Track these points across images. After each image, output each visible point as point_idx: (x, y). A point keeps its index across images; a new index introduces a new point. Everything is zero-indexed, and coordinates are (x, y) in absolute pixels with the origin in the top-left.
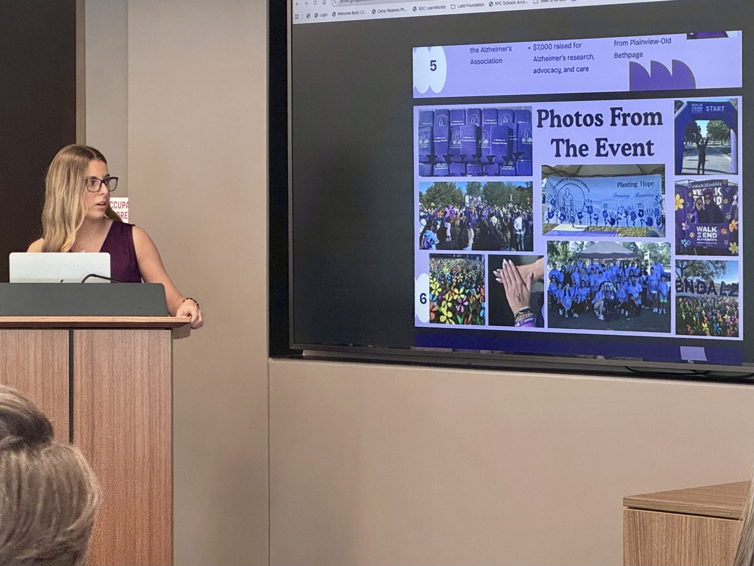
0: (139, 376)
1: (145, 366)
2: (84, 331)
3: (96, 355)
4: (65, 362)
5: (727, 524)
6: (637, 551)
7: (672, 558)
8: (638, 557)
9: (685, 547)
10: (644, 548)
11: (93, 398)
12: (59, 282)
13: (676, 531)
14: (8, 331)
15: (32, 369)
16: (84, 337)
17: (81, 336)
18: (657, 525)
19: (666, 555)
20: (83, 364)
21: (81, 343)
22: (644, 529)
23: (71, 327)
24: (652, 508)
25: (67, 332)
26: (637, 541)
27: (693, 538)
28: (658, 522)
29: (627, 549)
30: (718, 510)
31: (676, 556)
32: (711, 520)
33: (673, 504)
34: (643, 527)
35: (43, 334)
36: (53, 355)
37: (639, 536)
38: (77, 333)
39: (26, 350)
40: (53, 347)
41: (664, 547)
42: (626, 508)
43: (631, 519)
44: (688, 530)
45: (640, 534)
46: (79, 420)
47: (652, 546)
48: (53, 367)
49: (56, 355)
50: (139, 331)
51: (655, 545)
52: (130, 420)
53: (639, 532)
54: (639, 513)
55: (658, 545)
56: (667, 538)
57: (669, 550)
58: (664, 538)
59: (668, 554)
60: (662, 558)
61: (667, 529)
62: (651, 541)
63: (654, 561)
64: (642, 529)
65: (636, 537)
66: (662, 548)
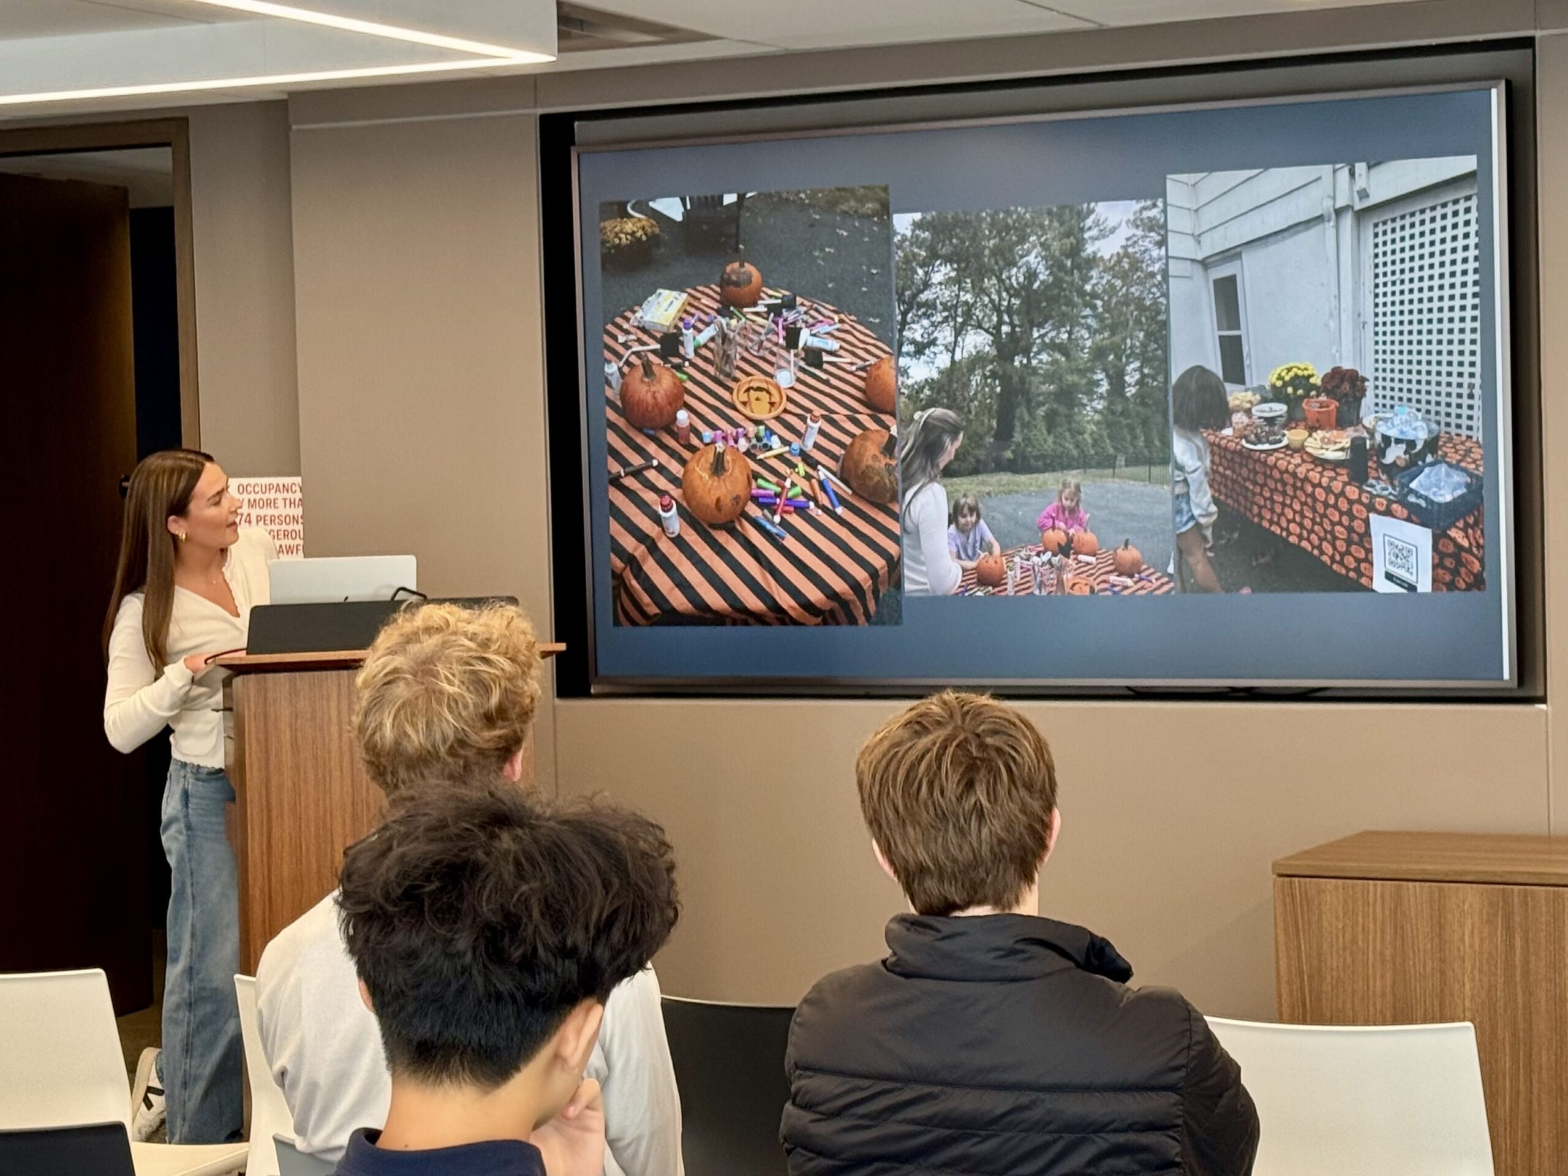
5: (1440, 889)
6: (1297, 934)
7: (1354, 941)
8: (1298, 941)
9: (1375, 925)
10: (1309, 929)
12: (342, 600)
13: (1360, 903)
14: (297, 674)
18: (1328, 898)
19: (1344, 936)
22: (1308, 904)
24: (1319, 874)
26: (1296, 922)
27: (1387, 912)
28: (1330, 893)
29: (1280, 931)
30: (1423, 871)
31: (1360, 937)
32: (1415, 887)
33: (1352, 866)
34: (1307, 900)
37: (1299, 913)
41: (1340, 926)
42: (1275, 876)
43: (1286, 891)
44: (1379, 900)
47: (1322, 926)
51: (1325, 924)
53: (1299, 909)
54: (1299, 882)
55: (1330, 924)
56: (1345, 914)
57: (1349, 930)
58: (1341, 914)
59: (1347, 935)
60: (1337, 941)
61: (1345, 901)
62: (1320, 918)
63: (1325, 946)
64: (1304, 903)
65: (1296, 915)
66: (1337, 928)
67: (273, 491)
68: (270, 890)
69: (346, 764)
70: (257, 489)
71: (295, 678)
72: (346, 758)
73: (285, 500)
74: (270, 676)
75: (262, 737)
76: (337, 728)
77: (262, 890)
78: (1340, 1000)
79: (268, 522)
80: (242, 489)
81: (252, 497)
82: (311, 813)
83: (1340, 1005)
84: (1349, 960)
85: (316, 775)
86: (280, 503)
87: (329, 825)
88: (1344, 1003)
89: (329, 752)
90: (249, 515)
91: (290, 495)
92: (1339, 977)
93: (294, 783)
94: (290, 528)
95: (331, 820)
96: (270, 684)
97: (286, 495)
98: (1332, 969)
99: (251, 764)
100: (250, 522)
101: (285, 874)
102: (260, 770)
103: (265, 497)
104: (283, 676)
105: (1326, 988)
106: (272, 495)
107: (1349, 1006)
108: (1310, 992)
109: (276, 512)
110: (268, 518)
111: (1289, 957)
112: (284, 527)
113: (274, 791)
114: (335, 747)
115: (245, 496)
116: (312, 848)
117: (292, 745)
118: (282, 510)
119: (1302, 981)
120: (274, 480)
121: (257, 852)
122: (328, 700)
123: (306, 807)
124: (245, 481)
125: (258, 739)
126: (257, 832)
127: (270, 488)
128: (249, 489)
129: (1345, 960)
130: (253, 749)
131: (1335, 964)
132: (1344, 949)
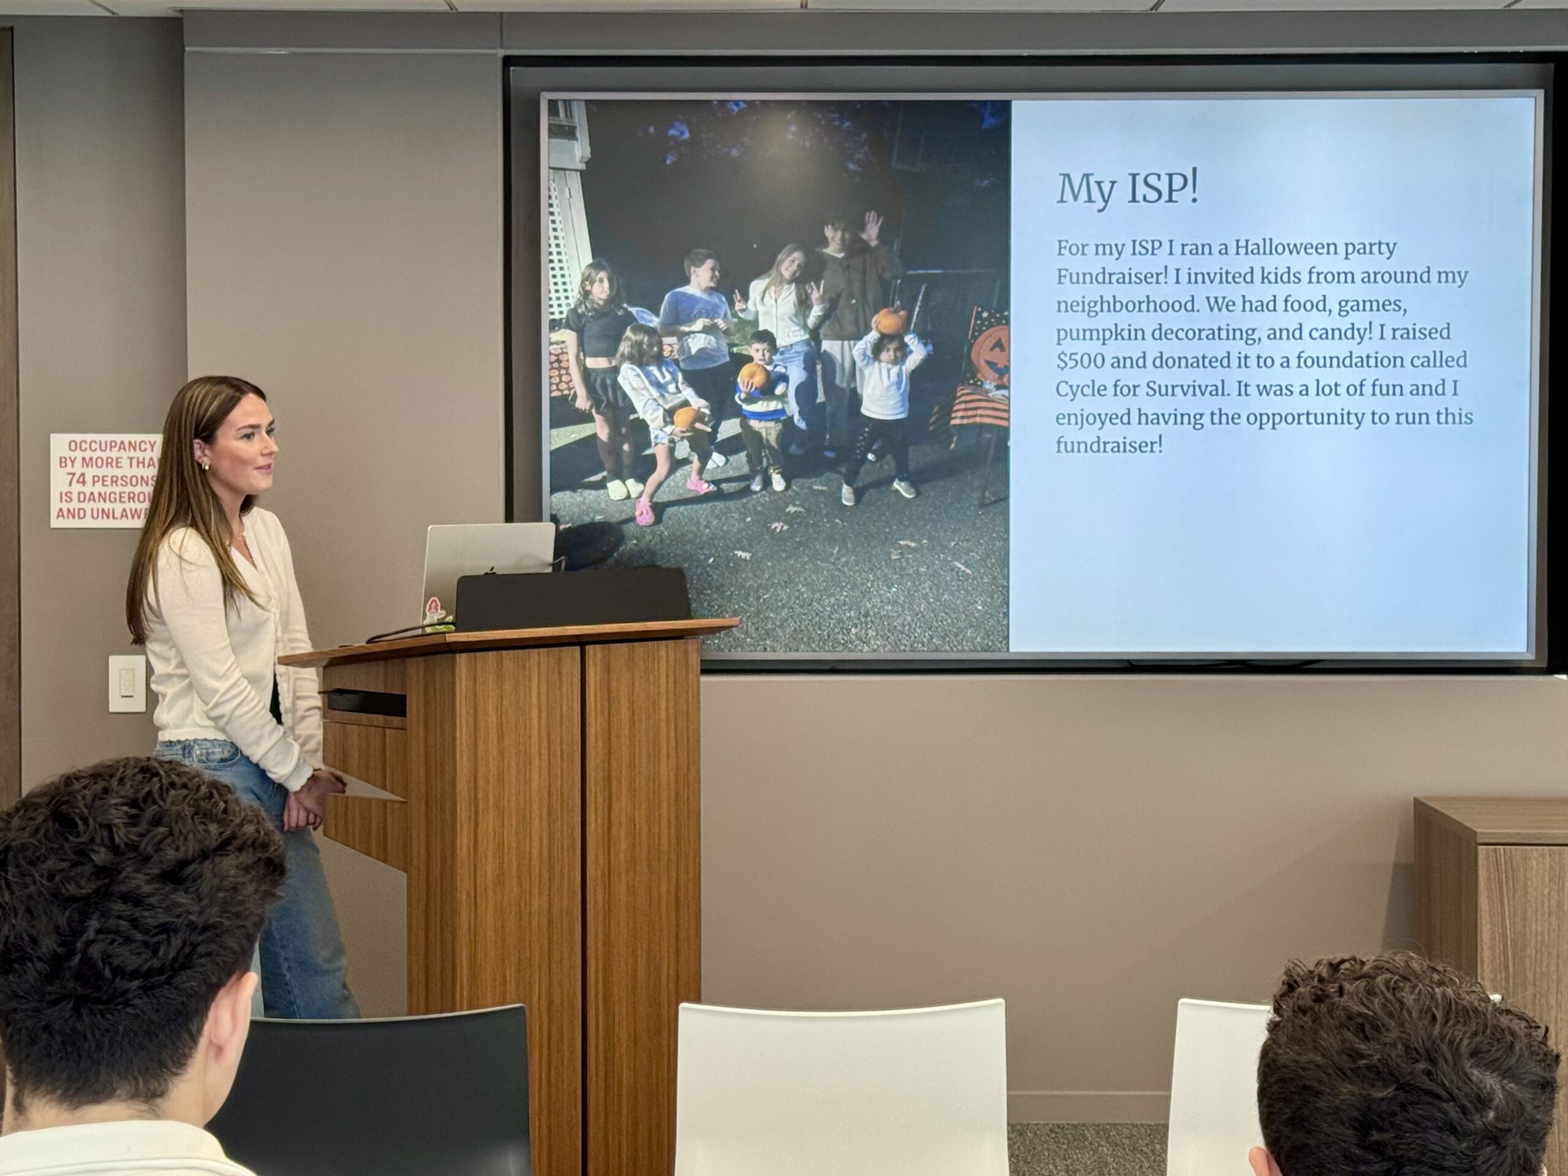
0: (664, 713)
1: (671, 696)
2: (598, 646)
3: (614, 685)
4: (575, 697)
6: (1502, 902)
8: (1503, 907)
10: (1514, 896)
11: (610, 752)
14: (504, 652)
15: (535, 713)
16: (599, 656)
17: (595, 654)
18: (1534, 864)
19: (1549, 901)
20: (599, 699)
21: (596, 666)
22: (1513, 872)
23: (582, 642)
24: (1526, 840)
25: (578, 649)
26: (1501, 888)
28: (1536, 859)
34: (1512, 867)
35: (548, 656)
36: (561, 686)
37: (1504, 880)
38: (590, 649)
39: (527, 683)
40: (560, 673)
41: (1546, 891)
43: (1491, 859)
45: (1506, 877)
46: (593, 789)
47: (1527, 892)
48: (561, 706)
49: (564, 689)
50: (664, 642)
51: (1531, 890)
52: (654, 781)
53: (1504, 875)
54: (1504, 849)
55: (1536, 889)
56: (1550, 881)
57: (1555, 895)
58: (1547, 879)
59: (1553, 901)
60: (1543, 906)
61: (1551, 867)
62: (1526, 885)
63: (1530, 912)
64: (1510, 870)
65: (1500, 882)
66: (1543, 894)
67: (115, 450)
68: (475, 893)
69: (544, 752)
70: (94, 446)
71: (501, 657)
72: (545, 744)
73: (131, 459)
74: (478, 654)
75: (471, 721)
76: (537, 711)
77: (468, 894)
78: (1545, 964)
79: (109, 483)
80: (74, 446)
81: (88, 455)
82: (513, 805)
83: (1544, 969)
84: (1555, 923)
85: (517, 763)
86: (125, 462)
87: (528, 819)
88: (1548, 965)
89: (530, 737)
90: (83, 475)
91: (138, 454)
92: (1544, 939)
93: (499, 776)
94: (137, 490)
95: (530, 813)
96: (479, 664)
97: (132, 454)
98: (1537, 934)
99: (461, 752)
100: (84, 483)
101: (489, 875)
102: (469, 758)
103: (104, 455)
104: (491, 654)
105: (1530, 951)
106: (114, 453)
107: (1553, 968)
108: (1514, 958)
109: (119, 473)
110: (109, 479)
111: (1493, 925)
112: (129, 489)
113: (481, 782)
114: (535, 733)
115: (79, 454)
116: (514, 845)
117: (498, 731)
118: (126, 470)
119: (1505, 946)
120: (118, 438)
121: (465, 849)
122: (530, 680)
123: (509, 800)
124: (78, 437)
125: (467, 725)
126: (465, 828)
127: (112, 445)
128: (84, 446)
129: (1550, 924)
130: (464, 738)
131: (1539, 929)
132: (1549, 914)
